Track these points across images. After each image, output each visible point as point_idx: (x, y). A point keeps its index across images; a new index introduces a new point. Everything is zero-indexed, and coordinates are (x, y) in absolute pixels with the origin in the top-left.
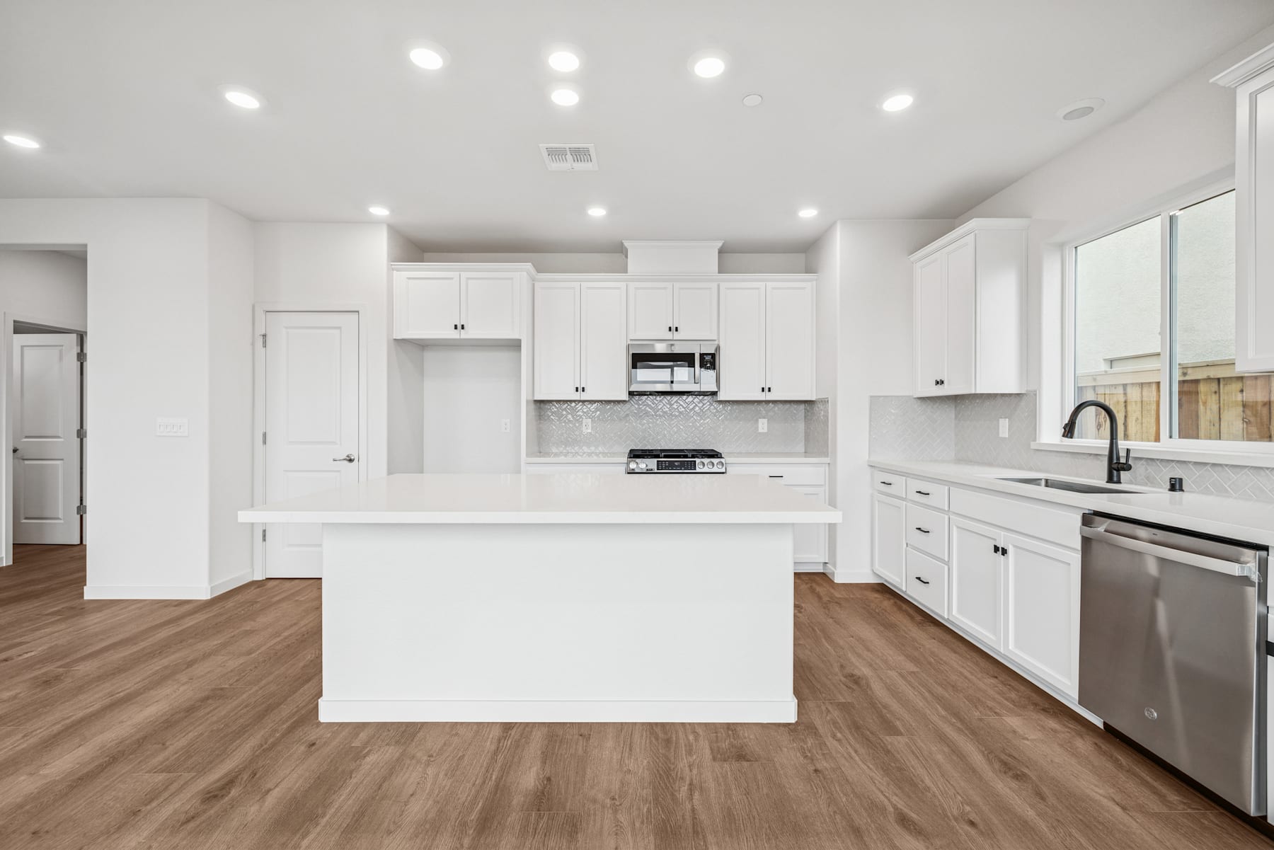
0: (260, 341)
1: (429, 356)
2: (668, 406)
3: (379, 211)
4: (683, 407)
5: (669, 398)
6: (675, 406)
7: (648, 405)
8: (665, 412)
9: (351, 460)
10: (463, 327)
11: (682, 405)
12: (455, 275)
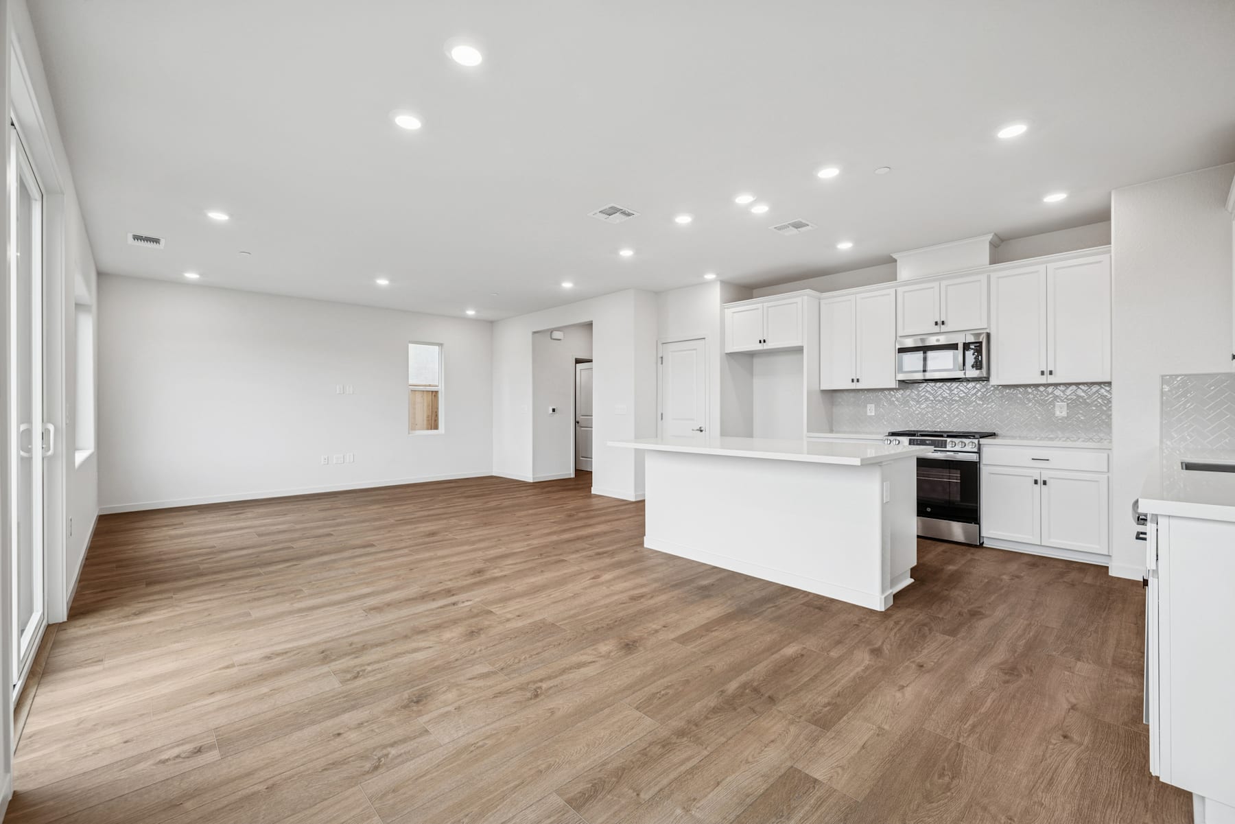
0: (660, 360)
1: (756, 361)
2: (948, 392)
3: (710, 276)
4: (964, 393)
5: (949, 384)
6: (955, 391)
7: (927, 391)
8: (945, 398)
9: (701, 431)
10: (764, 341)
11: (963, 391)
12: (759, 305)
